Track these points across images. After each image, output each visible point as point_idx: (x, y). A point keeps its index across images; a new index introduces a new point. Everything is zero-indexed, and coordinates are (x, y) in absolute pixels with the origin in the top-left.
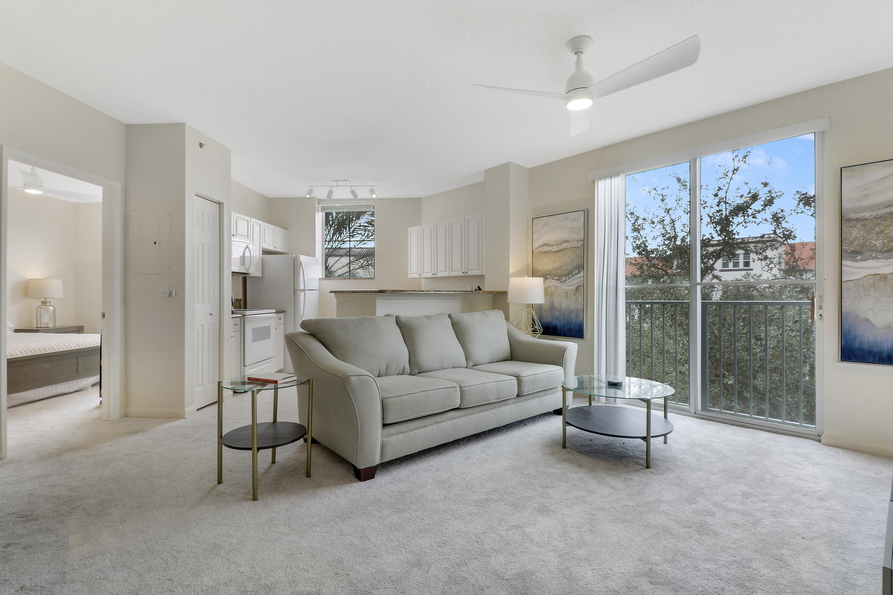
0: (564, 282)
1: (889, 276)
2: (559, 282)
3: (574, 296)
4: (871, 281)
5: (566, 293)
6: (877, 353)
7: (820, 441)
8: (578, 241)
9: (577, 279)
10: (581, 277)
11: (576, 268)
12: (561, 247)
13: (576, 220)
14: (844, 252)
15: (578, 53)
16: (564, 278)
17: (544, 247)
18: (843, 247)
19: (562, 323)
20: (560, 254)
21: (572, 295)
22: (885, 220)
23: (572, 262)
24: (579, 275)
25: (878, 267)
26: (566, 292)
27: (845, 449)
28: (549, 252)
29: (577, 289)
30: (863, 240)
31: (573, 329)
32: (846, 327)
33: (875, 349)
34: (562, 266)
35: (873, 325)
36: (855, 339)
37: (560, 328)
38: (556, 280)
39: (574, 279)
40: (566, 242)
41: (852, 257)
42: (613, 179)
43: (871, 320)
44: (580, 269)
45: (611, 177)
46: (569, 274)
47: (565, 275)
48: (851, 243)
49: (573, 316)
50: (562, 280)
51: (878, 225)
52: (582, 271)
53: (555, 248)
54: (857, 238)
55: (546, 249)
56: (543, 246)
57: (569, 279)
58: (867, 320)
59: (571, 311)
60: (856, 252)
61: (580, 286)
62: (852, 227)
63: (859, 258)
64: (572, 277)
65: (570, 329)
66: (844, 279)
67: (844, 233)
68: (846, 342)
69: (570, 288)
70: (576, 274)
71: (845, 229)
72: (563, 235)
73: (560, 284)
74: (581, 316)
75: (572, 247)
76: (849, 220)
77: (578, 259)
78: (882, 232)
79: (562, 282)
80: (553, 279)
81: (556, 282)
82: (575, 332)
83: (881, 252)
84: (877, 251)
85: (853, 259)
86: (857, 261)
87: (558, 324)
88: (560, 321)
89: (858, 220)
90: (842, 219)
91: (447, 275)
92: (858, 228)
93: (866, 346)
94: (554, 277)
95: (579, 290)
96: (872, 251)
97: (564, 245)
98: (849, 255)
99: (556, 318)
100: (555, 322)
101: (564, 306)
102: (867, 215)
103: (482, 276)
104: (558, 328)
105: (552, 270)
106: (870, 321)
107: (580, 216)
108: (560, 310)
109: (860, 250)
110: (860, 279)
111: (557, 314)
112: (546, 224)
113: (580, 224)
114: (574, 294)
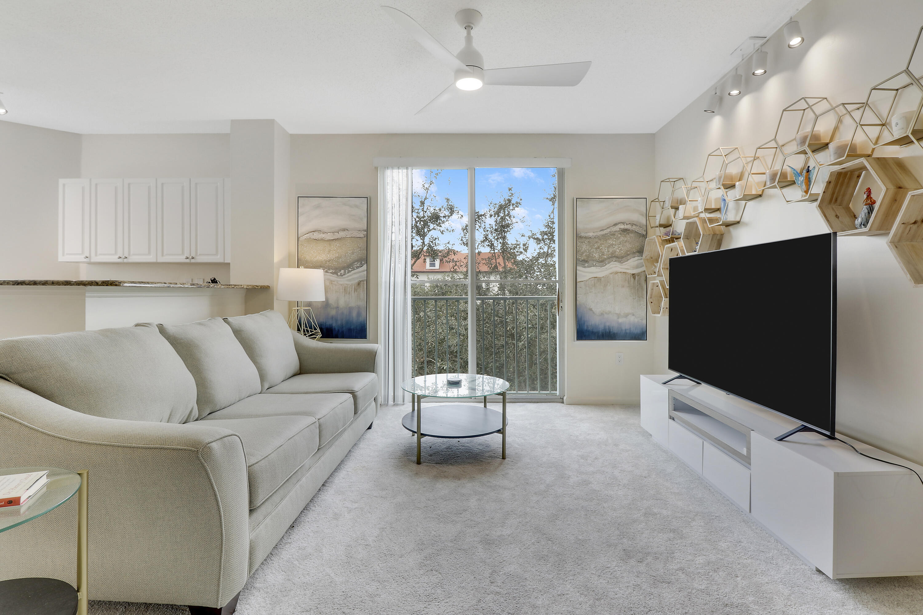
0: (342, 276)
1: (602, 279)
2: (335, 275)
3: (354, 292)
4: (593, 282)
5: (345, 289)
6: (596, 332)
7: (563, 403)
8: (359, 231)
9: (358, 274)
10: (364, 271)
11: (357, 261)
12: (337, 236)
13: (357, 206)
14: (578, 260)
15: (469, 27)
16: (342, 271)
17: (315, 234)
18: (578, 257)
19: (339, 323)
20: (337, 244)
21: (352, 291)
22: (600, 240)
23: (353, 253)
24: (361, 269)
25: (597, 272)
26: (345, 287)
27: (584, 405)
28: (322, 240)
29: (359, 284)
30: (588, 252)
31: (354, 329)
32: (579, 316)
33: (595, 330)
34: (338, 258)
35: (594, 313)
36: (584, 323)
37: (337, 329)
38: (331, 273)
39: (355, 273)
40: (344, 230)
41: (583, 264)
42: (409, 171)
43: (593, 309)
44: (363, 262)
45: (407, 168)
46: (349, 267)
47: (344, 268)
48: (583, 253)
49: (354, 314)
50: (339, 274)
51: (597, 242)
52: (364, 264)
53: (329, 236)
54: (585, 251)
55: (316, 236)
56: (313, 232)
57: (348, 273)
58: (591, 310)
59: (350, 309)
60: (585, 261)
61: (363, 281)
62: (582, 242)
63: (586, 265)
64: (352, 270)
65: (350, 330)
66: (578, 280)
67: (578, 247)
68: (580, 327)
69: (350, 283)
70: (357, 267)
71: (579, 244)
72: (339, 222)
73: (337, 278)
74: (364, 314)
75: (352, 237)
76: (581, 237)
77: (360, 250)
78: (598, 248)
79: (340, 276)
80: (328, 272)
81: (332, 276)
82: (356, 331)
83: (598, 261)
84: (596, 261)
85: (583, 266)
86: (585, 267)
87: (334, 325)
88: (336, 320)
89: (586, 238)
90: (578, 237)
91: (154, 260)
92: (586, 244)
93: (590, 328)
94: (329, 269)
95: (362, 286)
96: (593, 261)
97: (342, 234)
98: (581, 263)
99: (332, 318)
100: (329, 322)
101: (342, 303)
102: (591, 234)
103: (226, 266)
104: (335, 329)
105: (326, 261)
106: (592, 311)
107: (363, 203)
108: (337, 308)
109: (587, 259)
110: (587, 280)
111: (333, 312)
112: (318, 207)
113: (363, 212)
114: (355, 290)
